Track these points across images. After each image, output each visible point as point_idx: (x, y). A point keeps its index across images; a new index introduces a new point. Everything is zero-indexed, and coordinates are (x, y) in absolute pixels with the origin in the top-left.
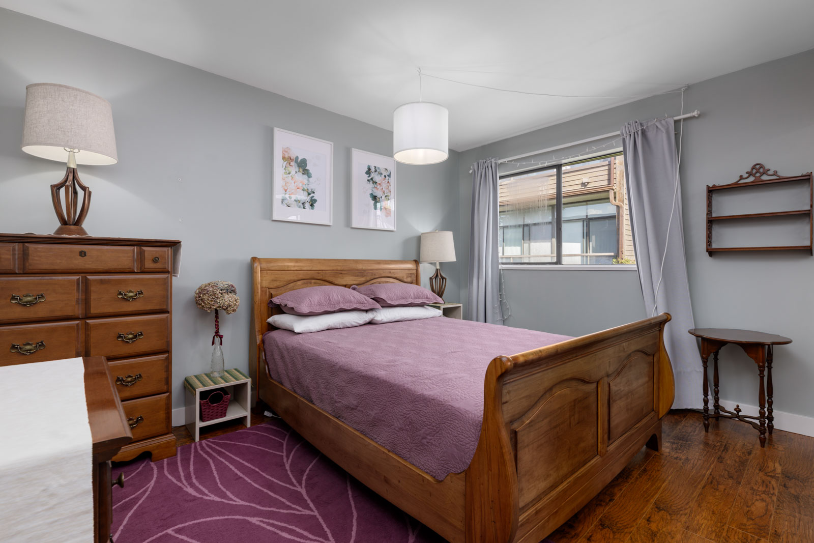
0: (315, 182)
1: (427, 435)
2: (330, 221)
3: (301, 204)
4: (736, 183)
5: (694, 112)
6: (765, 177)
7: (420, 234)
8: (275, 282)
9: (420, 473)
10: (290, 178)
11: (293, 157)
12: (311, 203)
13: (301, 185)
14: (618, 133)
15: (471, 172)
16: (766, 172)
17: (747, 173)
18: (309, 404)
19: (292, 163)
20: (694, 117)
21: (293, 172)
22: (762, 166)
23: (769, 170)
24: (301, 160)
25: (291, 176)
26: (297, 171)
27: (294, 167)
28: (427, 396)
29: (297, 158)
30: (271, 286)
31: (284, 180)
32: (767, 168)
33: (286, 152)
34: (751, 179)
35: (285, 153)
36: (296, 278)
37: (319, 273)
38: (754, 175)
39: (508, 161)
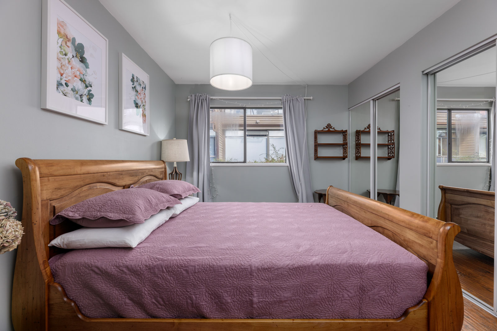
0: (92, 74)
1: (379, 291)
2: (106, 122)
3: (78, 96)
4: (322, 130)
5: (311, 97)
6: (331, 129)
7: (161, 140)
8: (59, 191)
9: (383, 321)
10: (67, 61)
11: (70, 37)
12: (88, 97)
13: (78, 73)
14: (281, 98)
15: (189, 100)
16: (331, 127)
17: (326, 127)
18: (201, 321)
19: (69, 44)
20: (310, 99)
21: (70, 55)
22: (330, 125)
23: (332, 127)
24: (79, 44)
25: (68, 59)
26: (75, 55)
27: (70, 48)
28: (375, 263)
29: (74, 39)
30: (54, 197)
31: (60, 60)
32: (332, 126)
33: (62, 26)
34: (327, 129)
35: (61, 28)
36: (82, 183)
37: (104, 176)
38: (328, 128)
39: (219, 99)
